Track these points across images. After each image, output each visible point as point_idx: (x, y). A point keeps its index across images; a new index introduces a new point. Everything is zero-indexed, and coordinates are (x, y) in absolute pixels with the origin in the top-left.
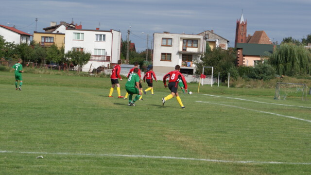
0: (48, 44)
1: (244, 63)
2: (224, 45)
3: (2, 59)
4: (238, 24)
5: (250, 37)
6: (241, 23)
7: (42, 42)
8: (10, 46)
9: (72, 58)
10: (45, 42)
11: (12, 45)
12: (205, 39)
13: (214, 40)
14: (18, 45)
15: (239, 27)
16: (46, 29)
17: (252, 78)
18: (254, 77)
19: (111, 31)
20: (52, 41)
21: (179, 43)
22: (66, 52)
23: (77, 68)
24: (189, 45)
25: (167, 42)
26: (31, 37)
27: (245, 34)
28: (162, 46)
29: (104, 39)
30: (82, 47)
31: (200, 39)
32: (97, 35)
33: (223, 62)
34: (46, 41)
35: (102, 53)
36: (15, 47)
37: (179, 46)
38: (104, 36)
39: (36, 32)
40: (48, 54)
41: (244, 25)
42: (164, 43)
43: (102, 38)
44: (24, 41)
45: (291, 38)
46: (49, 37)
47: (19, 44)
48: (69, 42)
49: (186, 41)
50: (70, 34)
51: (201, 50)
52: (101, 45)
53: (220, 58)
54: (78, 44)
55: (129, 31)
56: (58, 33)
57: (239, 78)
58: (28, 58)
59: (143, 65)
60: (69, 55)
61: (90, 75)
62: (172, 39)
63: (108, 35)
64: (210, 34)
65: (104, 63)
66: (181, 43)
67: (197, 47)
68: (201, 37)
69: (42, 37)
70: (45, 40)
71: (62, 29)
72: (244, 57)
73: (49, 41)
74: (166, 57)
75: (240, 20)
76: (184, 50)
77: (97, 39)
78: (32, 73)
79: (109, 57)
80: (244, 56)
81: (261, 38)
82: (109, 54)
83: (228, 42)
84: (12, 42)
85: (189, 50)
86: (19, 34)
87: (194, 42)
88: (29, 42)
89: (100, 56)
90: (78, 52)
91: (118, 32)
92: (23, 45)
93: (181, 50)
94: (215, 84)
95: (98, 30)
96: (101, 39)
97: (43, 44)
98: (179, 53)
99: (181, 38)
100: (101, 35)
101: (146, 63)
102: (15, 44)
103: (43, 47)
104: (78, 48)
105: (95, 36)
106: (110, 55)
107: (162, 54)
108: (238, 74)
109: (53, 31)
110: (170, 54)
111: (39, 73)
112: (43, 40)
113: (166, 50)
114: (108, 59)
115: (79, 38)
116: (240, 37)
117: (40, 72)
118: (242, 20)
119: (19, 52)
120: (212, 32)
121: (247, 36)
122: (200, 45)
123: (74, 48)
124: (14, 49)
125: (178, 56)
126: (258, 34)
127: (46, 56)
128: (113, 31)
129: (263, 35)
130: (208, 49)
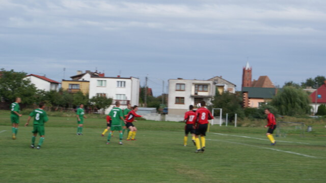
0: (75, 90)
1: (249, 105)
2: (231, 89)
3: (34, 104)
4: (244, 70)
5: (255, 81)
6: (247, 69)
7: (70, 89)
9: (97, 102)
11: (43, 92)
12: (215, 83)
13: (222, 85)
14: (48, 92)
15: (246, 73)
16: (73, 77)
17: (256, 118)
18: (258, 118)
19: (130, 78)
20: (78, 88)
21: (191, 88)
22: (91, 97)
23: (100, 111)
24: (200, 89)
25: (180, 87)
26: (60, 84)
27: (250, 79)
28: (177, 90)
29: (124, 86)
30: (105, 93)
31: (209, 84)
32: (118, 82)
33: (231, 104)
34: (73, 88)
35: (122, 98)
37: (191, 91)
38: (125, 82)
39: (64, 80)
40: (74, 99)
41: (250, 71)
42: (178, 88)
43: (123, 84)
44: (53, 88)
45: (292, 82)
46: (76, 84)
47: (50, 91)
48: (94, 89)
49: (197, 86)
50: (94, 82)
51: (211, 94)
52: (121, 91)
53: (228, 101)
54: (101, 91)
55: (147, 78)
56: (84, 81)
57: (246, 118)
58: (57, 103)
59: (160, 108)
60: (94, 99)
62: (184, 84)
63: (128, 81)
64: (219, 80)
66: (193, 87)
67: (207, 91)
68: (211, 82)
69: (70, 84)
71: (87, 77)
72: (250, 100)
73: (76, 88)
74: (180, 100)
75: (246, 66)
76: (196, 94)
77: (118, 86)
78: (60, 116)
79: (129, 101)
80: (249, 98)
81: (265, 83)
82: (129, 99)
83: (235, 86)
84: (43, 89)
85: (200, 94)
86: (49, 82)
87: (205, 87)
88: (58, 89)
89: (121, 100)
90: (102, 98)
91: (137, 79)
92: (53, 92)
93: (193, 94)
94: (224, 124)
95: (119, 77)
96: (121, 86)
97: (70, 91)
98: (192, 97)
99: (193, 83)
100: (121, 82)
101: (162, 106)
102: (46, 91)
103: (70, 93)
104: (101, 94)
105: (116, 83)
107: (177, 98)
108: (244, 115)
109: (79, 79)
110: (183, 98)
111: (66, 117)
112: (70, 88)
113: (180, 94)
115: (102, 85)
116: (246, 82)
117: (68, 115)
118: (248, 67)
119: (49, 98)
120: (221, 78)
121: (252, 81)
122: (210, 89)
123: (98, 94)
124: (44, 95)
125: (190, 99)
126: (263, 79)
127: (73, 101)
128: (132, 78)
129: (266, 80)
130: (217, 93)
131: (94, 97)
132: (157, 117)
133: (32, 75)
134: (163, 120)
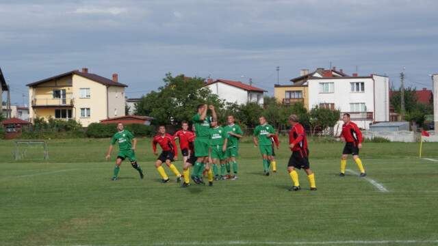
0: (296, 101)
7: (286, 99)
8: (232, 108)
9: (318, 118)
10: (290, 98)
11: (235, 106)
14: (243, 105)
16: (295, 81)
19: (371, 77)
20: (300, 96)
23: (326, 131)
26: (265, 93)
29: (363, 89)
32: (352, 83)
34: (293, 96)
35: (361, 109)
36: (239, 109)
38: (363, 84)
39: (277, 86)
43: (360, 87)
44: (254, 99)
46: (297, 91)
47: (245, 105)
52: (358, 97)
54: (327, 99)
55: (402, 75)
59: (425, 122)
61: (336, 141)
63: (367, 82)
65: (363, 122)
69: (286, 91)
70: (290, 95)
73: (296, 96)
77: (353, 90)
79: (372, 113)
82: (370, 109)
84: (234, 102)
86: (245, 90)
88: (261, 102)
89: (359, 113)
90: (327, 110)
91: (383, 78)
92: (250, 105)
95: (355, 76)
96: (358, 90)
97: (288, 102)
100: (358, 84)
102: (239, 104)
104: (327, 104)
105: (350, 86)
106: (372, 110)
109: (304, 82)
112: (288, 96)
114: (370, 116)
115: (327, 89)
119: (244, 115)
123: (322, 104)
124: (237, 111)
128: (374, 77)
131: (313, 110)
132: (408, 137)
133: (218, 81)
134: (418, 141)
